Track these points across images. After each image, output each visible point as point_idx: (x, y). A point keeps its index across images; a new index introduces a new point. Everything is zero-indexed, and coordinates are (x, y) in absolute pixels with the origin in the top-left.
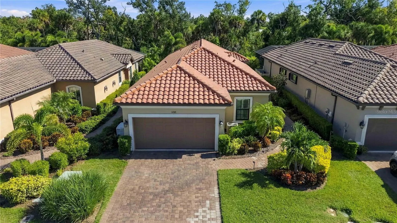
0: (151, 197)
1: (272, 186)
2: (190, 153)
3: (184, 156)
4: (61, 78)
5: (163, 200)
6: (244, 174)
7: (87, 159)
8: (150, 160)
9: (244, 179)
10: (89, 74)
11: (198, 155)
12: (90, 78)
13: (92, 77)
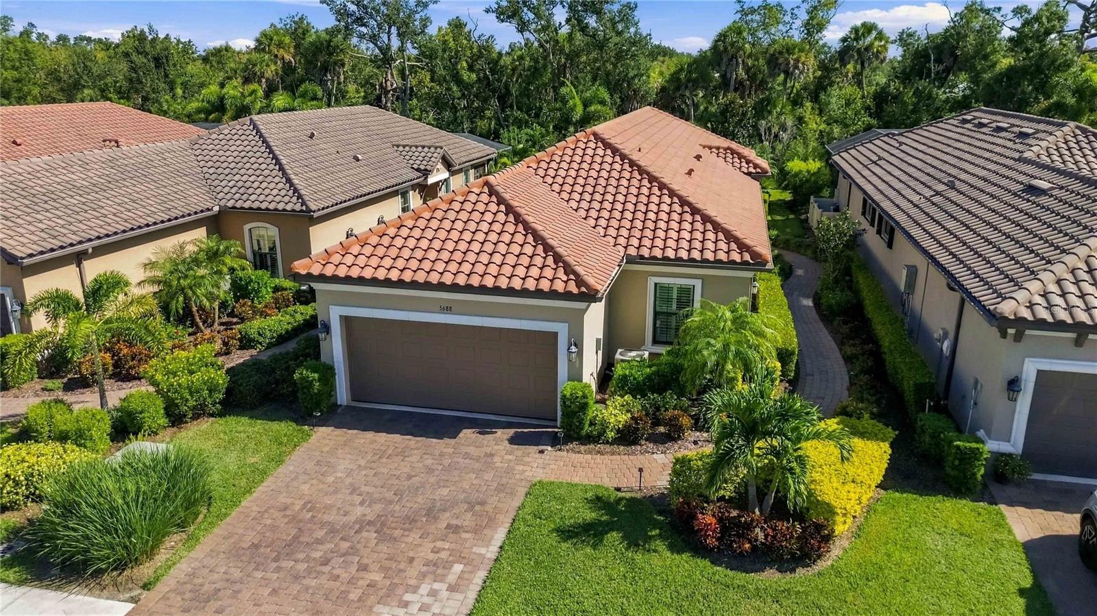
0: (320, 534)
1: (661, 546)
2: (485, 427)
3: (467, 434)
4: (230, 204)
5: (345, 545)
6: (599, 502)
7: (221, 415)
8: (370, 435)
9: (590, 515)
10: (300, 197)
11: (504, 434)
12: (298, 207)
13: (303, 203)
